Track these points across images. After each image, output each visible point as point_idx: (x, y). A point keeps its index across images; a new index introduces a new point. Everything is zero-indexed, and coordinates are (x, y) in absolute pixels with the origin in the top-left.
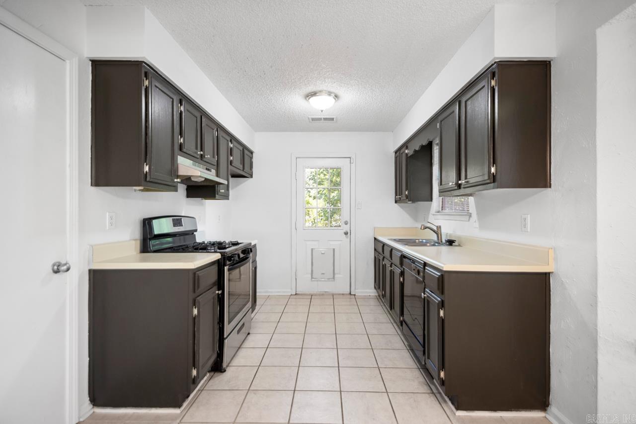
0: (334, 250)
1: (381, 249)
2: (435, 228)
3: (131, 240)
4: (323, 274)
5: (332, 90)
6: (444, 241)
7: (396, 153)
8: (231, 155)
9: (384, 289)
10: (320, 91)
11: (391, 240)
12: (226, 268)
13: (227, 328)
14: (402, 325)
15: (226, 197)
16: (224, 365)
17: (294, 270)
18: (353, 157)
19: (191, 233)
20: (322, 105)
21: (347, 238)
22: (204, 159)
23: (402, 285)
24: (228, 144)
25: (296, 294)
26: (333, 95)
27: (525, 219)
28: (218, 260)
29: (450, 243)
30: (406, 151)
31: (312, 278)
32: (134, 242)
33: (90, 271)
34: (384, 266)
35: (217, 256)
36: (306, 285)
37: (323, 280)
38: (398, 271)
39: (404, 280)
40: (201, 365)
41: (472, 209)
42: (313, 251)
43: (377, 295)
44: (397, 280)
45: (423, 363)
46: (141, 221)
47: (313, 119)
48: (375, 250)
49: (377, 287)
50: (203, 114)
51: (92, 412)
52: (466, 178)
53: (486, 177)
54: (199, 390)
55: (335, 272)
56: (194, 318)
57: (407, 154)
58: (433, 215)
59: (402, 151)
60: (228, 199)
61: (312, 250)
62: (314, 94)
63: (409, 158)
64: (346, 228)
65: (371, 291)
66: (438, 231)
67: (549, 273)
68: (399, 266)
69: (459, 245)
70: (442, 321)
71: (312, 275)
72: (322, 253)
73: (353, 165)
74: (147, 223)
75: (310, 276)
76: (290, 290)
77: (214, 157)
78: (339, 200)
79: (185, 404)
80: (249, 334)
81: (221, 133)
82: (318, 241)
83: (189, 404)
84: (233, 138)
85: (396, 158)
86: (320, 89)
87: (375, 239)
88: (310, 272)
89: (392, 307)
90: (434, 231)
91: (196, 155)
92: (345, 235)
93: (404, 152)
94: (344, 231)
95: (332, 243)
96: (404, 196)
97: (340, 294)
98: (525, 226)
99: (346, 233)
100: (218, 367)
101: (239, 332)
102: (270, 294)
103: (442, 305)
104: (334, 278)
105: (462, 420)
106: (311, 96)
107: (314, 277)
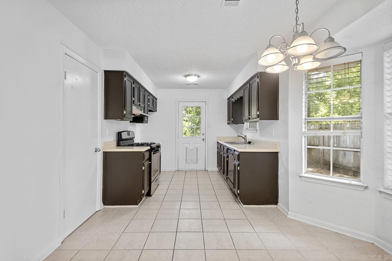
0: (197, 148)
1: (220, 147)
2: (244, 137)
3: (114, 141)
4: (191, 160)
5: (197, 74)
6: (247, 142)
7: (228, 99)
8: (149, 102)
9: (221, 166)
10: (191, 74)
11: (224, 142)
12: (152, 153)
13: (152, 179)
14: (227, 180)
15: (147, 122)
16: (151, 193)
17: (177, 158)
18: (207, 101)
19: (132, 139)
20: (192, 79)
21: (204, 142)
22: (140, 106)
23: (228, 162)
24: (148, 97)
25: (178, 170)
26: (197, 76)
27: (272, 132)
28: (149, 149)
29: (250, 143)
30: (232, 100)
32: (115, 142)
33: (103, 152)
34: (221, 155)
35: (149, 148)
36: (183, 166)
37: (191, 163)
38: (226, 156)
39: (228, 159)
40: (145, 189)
41: (258, 128)
43: (218, 170)
44: (226, 159)
45: (233, 191)
46: (116, 133)
47: (187, 84)
48: (218, 148)
49: (218, 166)
50: (140, 86)
51: (103, 207)
52: (251, 115)
53: (256, 115)
54: (143, 201)
55: (198, 159)
56: (143, 171)
57: (232, 101)
58: (245, 130)
60: (147, 123)
61: (186, 148)
62: (189, 75)
63: (233, 103)
64: (203, 137)
65: (216, 169)
66: (245, 138)
67: (278, 152)
68: (226, 153)
69: (253, 144)
70: (239, 171)
71: (186, 161)
72: (191, 150)
73: (207, 105)
74: (119, 134)
75: (185, 161)
76: (175, 168)
77: (143, 104)
78: (199, 122)
79: (139, 204)
80: (158, 185)
81: (146, 93)
82: (189, 143)
83: (140, 205)
84: (150, 94)
85: (228, 102)
86: (191, 73)
87: (218, 142)
88: (185, 159)
89: (224, 173)
91: (137, 104)
93: (231, 100)
94: (202, 138)
95: (196, 144)
96: (231, 121)
97: (200, 170)
98: (272, 135)
99: (203, 140)
100: (149, 194)
101: (156, 181)
102: (165, 170)
103: (239, 165)
104: (197, 162)
105: (245, 208)
106: (187, 76)
107: (187, 161)
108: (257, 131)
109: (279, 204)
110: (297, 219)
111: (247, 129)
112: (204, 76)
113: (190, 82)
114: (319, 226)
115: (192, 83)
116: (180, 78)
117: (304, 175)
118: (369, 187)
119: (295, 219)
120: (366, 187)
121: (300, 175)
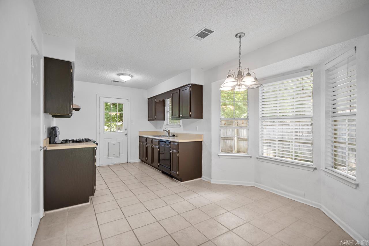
0: (120, 142)
1: (145, 140)
2: (168, 131)
4: (114, 154)
5: (131, 74)
6: (171, 135)
7: (148, 99)
9: (147, 156)
10: (125, 74)
14: (159, 166)
17: (98, 154)
20: (125, 78)
21: (126, 136)
26: (131, 76)
27: (197, 127)
29: (174, 136)
30: (155, 100)
31: (108, 157)
32: (48, 139)
33: (44, 150)
34: (147, 147)
36: (105, 161)
37: (114, 157)
38: (156, 147)
39: (160, 150)
41: (181, 124)
42: (109, 143)
43: (141, 161)
44: (156, 150)
45: (170, 174)
47: (114, 81)
48: (139, 141)
49: (141, 158)
51: (45, 213)
52: (182, 114)
53: (189, 115)
55: (120, 153)
58: (165, 126)
59: (152, 99)
62: (123, 74)
63: (156, 103)
64: (126, 132)
65: (138, 160)
67: (202, 141)
68: (158, 145)
69: (176, 136)
70: (178, 157)
72: (114, 145)
73: (129, 103)
75: (107, 156)
82: (111, 139)
85: (149, 101)
87: (139, 136)
88: (107, 154)
89: (152, 162)
90: (167, 132)
92: (125, 135)
95: (118, 139)
96: (154, 118)
97: (123, 163)
98: (197, 129)
99: (126, 135)
103: (178, 152)
104: (120, 156)
105: (183, 184)
106: (121, 75)
107: (109, 156)
108: (180, 126)
109: (203, 176)
110: (217, 183)
111: (167, 125)
112: (137, 77)
113: (123, 81)
114: (229, 184)
115: (125, 81)
116: (113, 76)
117: (221, 154)
118: (252, 157)
119: (215, 183)
120: (251, 157)
121: (219, 154)
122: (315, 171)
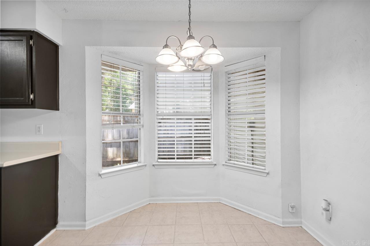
67: (59, 154)
98: (39, 131)
109: (60, 224)
117: (103, 172)
119: (94, 225)
120: (146, 165)
121: (101, 173)
122: (216, 166)
